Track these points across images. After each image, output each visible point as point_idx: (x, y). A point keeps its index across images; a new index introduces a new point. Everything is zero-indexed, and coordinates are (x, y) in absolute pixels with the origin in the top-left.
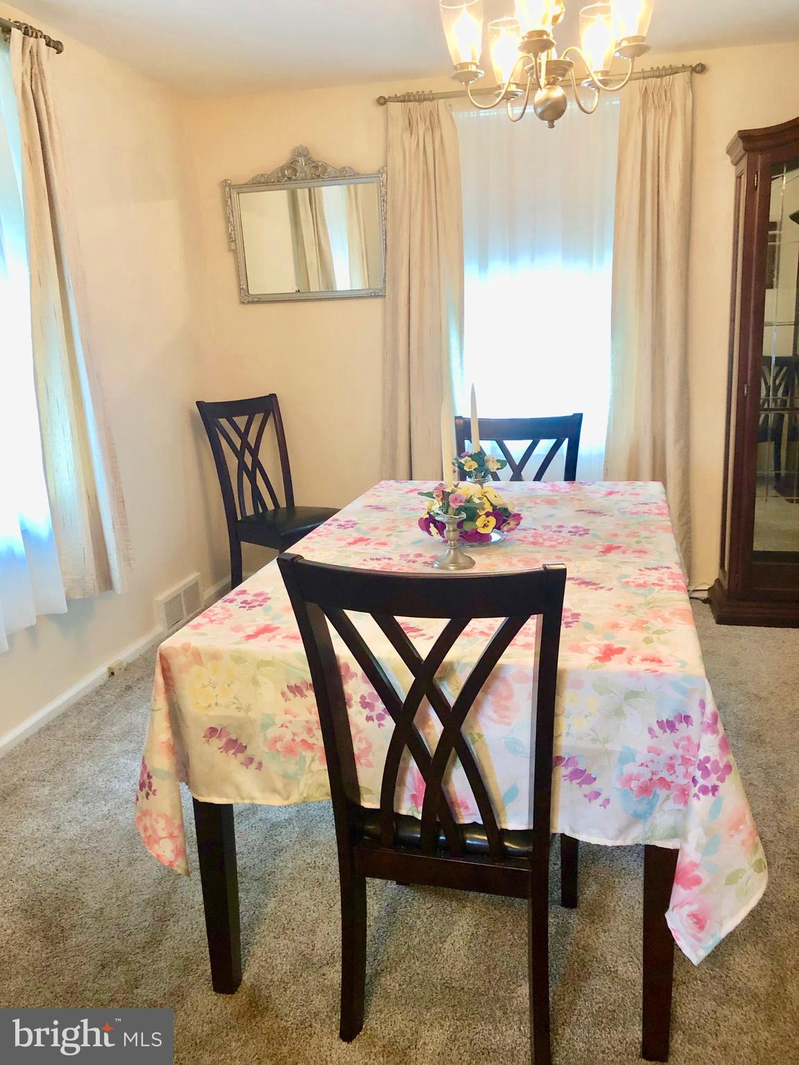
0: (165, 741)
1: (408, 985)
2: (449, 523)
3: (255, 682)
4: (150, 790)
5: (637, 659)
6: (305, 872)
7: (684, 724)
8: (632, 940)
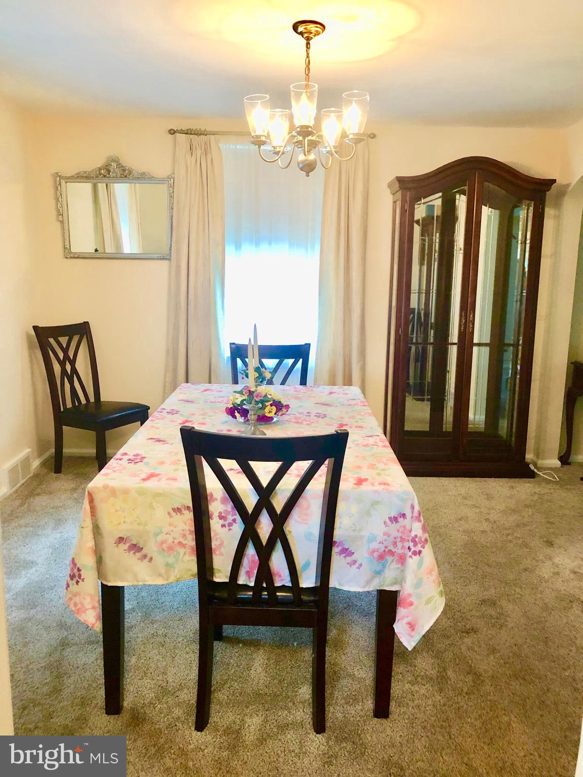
0: (90, 546)
1: (232, 696)
2: (251, 410)
3: (151, 507)
4: (80, 578)
5: (376, 484)
6: (152, 639)
7: (402, 519)
8: (361, 657)
